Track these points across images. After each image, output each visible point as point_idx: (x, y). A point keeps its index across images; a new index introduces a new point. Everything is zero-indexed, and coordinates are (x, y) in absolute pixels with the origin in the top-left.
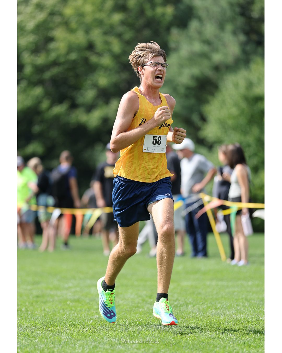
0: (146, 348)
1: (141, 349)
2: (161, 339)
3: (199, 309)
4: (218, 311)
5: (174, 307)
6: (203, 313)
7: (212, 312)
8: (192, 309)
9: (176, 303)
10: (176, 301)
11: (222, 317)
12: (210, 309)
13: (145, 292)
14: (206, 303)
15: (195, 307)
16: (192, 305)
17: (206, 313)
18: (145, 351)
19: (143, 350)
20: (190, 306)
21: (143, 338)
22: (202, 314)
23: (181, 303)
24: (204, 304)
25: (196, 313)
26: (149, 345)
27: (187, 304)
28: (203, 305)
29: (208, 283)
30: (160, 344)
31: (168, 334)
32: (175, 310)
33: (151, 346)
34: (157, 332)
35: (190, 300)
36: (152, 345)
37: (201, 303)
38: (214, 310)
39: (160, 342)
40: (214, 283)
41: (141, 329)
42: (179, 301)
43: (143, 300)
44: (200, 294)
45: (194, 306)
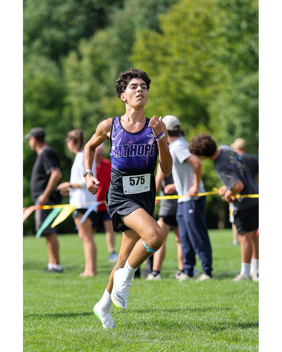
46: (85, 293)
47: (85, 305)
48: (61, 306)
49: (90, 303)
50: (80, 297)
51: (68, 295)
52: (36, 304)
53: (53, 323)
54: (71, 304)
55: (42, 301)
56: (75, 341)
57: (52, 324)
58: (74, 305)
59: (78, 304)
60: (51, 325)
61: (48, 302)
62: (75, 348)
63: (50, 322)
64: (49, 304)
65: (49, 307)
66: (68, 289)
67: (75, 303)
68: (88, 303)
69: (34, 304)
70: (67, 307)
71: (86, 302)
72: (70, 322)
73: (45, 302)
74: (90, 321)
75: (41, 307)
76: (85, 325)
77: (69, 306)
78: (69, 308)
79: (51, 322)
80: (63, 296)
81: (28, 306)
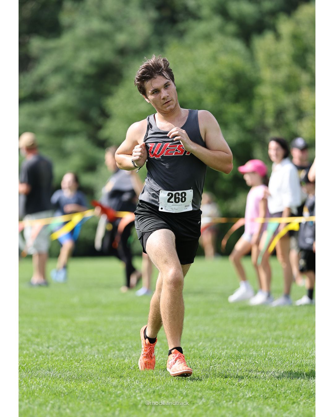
0: (31, 399)
1: (24, 400)
2: (49, 388)
3: (98, 350)
4: (122, 352)
5: (67, 348)
6: (103, 356)
7: (114, 355)
8: (90, 350)
9: (69, 344)
10: (69, 341)
11: (126, 361)
12: (112, 351)
13: (30, 330)
14: (107, 343)
15: (94, 348)
16: (89, 346)
17: (107, 355)
18: (29, 402)
19: (27, 401)
20: (87, 347)
21: (27, 387)
22: (101, 357)
23: (75, 343)
24: (105, 343)
25: (94, 356)
26: (34, 395)
27: (83, 345)
28: (103, 346)
29: (110, 318)
30: (48, 394)
31: (58, 381)
32: (68, 351)
33: (37, 397)
34: (46, 379)
35: (88, 339)
36: (38, 395)
37: (101, 343)
38: (117, 352)
39: (49, 391)
40: (117, 318)
41: (25, 376)
42: (73, 340)
43: (29, 340)
44: (99, 332)
45: (92, 347)
46: (275, 329)
47: (275, 343)
48: (245, 344)
49: (281, 342)
50: (269, 334)
51: (253, 331)
52: (214, 340)
53: (236, 364)
54: (258, 342)
55: (221, 337)
56: (263, 387)
57: (233, 364)
58: (261, 342)
59: (266, 342)
60: (232, 366)
61: (228, 338)
62: (263, 396)
63: (231, 362)
64: (230, 341)
65: (231, 344)
66: (254, 323)
67: (263, 341)
68: (278, 342)
69: (212, 339)
70: (252, 345)
71: (276, 339)
72: (257, 363)
73: (225, 338)
74: (282, 363)
75: (220, 344)
76: (275, 368)
77: (255, 344)
78: (256, 347)
79: (233, 362)
80: (247, 332)
81: (204, 342)
